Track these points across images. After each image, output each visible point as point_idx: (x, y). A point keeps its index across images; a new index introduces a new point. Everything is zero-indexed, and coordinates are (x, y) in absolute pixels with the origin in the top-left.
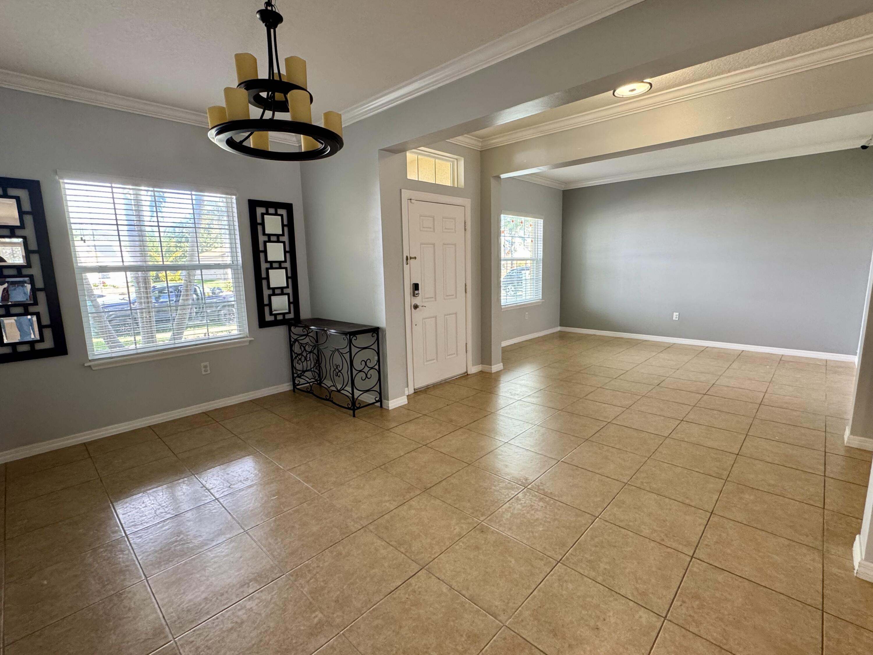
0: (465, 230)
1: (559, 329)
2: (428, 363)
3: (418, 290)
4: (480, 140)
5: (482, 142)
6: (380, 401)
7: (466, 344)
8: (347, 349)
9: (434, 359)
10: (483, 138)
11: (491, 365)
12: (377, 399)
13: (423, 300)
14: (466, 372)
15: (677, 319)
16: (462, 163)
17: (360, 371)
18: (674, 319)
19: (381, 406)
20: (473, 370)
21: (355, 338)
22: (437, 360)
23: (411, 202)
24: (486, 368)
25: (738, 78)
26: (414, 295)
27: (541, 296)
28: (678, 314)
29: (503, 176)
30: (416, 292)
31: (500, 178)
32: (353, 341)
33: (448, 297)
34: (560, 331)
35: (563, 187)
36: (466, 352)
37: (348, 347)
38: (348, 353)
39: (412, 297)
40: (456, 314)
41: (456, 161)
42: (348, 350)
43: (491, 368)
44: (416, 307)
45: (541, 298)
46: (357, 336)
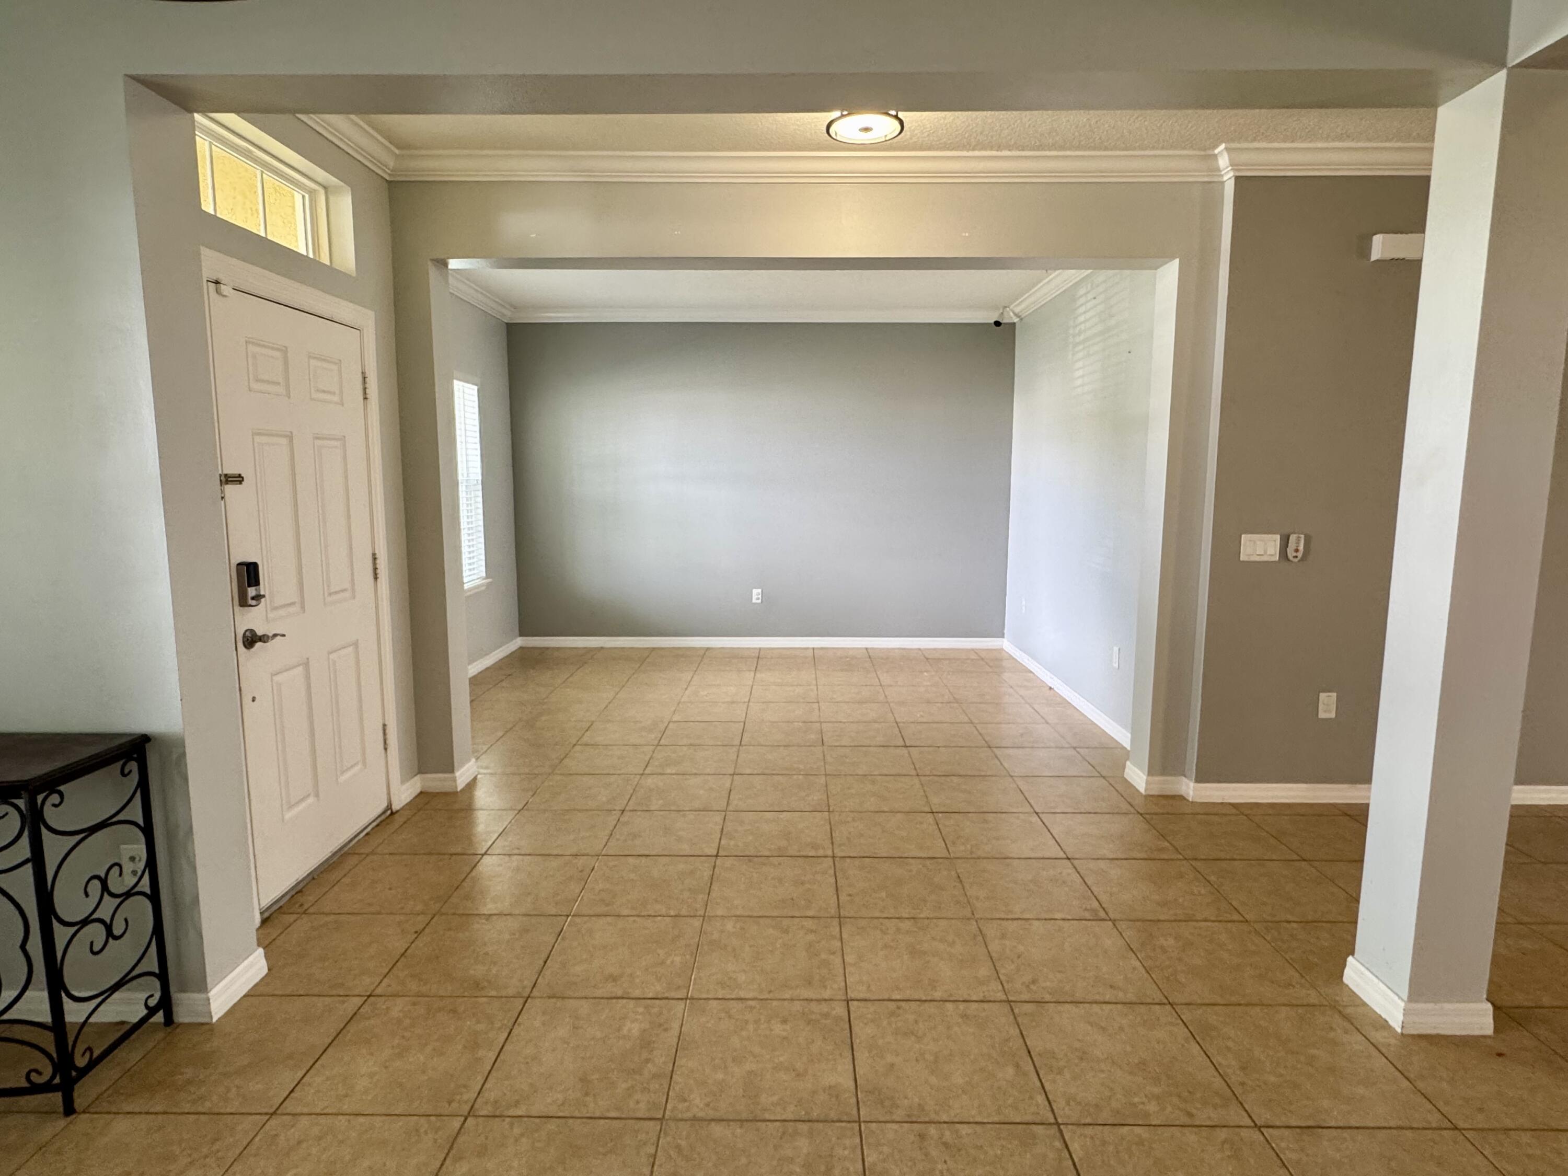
0: (365, 398)
1: (519, 642)
2: (296, 810)
3: (257, 583)
4: (393, 148)
5: (397, 156)
6: (166, 1004)
7: (384, 725)
8: (23, 849)
9: (309, 795)
10: (402, 145)
11: (452, 770)
12: (153, 1002)
13: (271, 615)
14: (389, 807)
15: (759, 601)
16: (345, 204)
17: (85, 922)
18: (754, 601)
19: (169, 1020)
20: (403, 795)
21: (55, 798)
22: (317, 795)
23: (218, 291)
24: (435, 781)
25: (982, 165)
26: (243, 602)
27: (483, 569)
28: (760, 591)
29: (454, 264)
30: (252, 591)
31: (445, 265)
32: (49, 813)
33: (335, 597)
34: (521, 648)
35: (509, 316)
36: (386, 749)
37: (25, 840)
38: (29, 869)
39: (237, 608)
40: (356, 644)
41: (322, 191)
42: (27, 854)
43: (455, 780)
44: (251, 640)
45: (484, 575)
46: (62, 788)
